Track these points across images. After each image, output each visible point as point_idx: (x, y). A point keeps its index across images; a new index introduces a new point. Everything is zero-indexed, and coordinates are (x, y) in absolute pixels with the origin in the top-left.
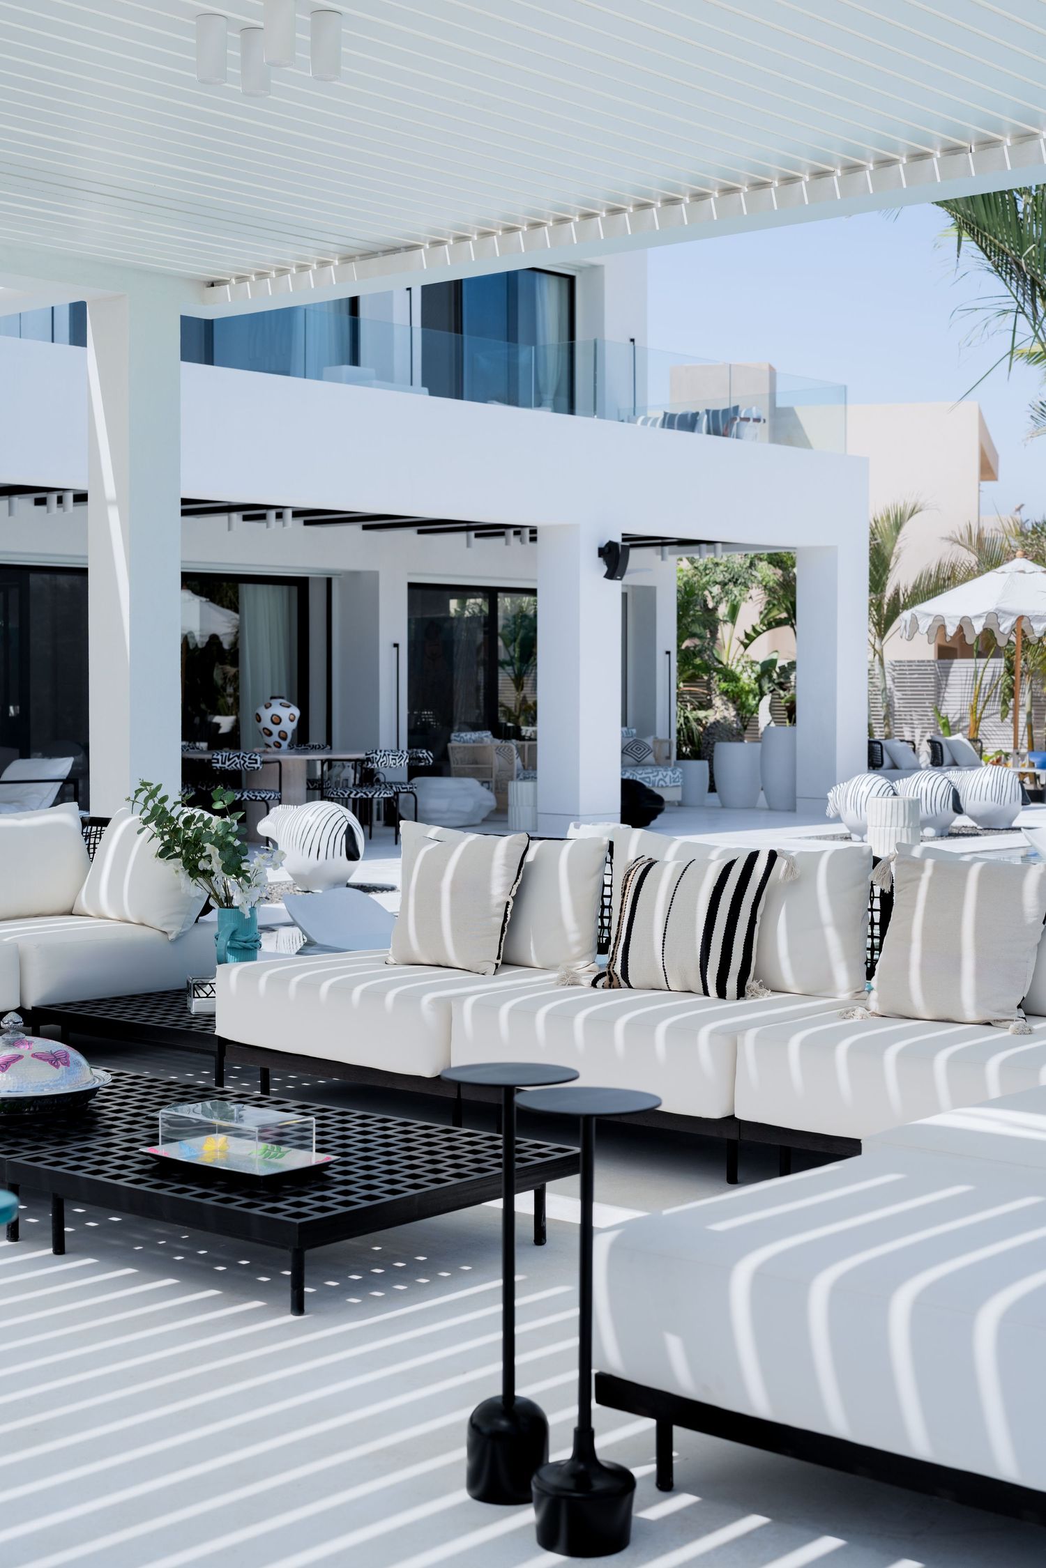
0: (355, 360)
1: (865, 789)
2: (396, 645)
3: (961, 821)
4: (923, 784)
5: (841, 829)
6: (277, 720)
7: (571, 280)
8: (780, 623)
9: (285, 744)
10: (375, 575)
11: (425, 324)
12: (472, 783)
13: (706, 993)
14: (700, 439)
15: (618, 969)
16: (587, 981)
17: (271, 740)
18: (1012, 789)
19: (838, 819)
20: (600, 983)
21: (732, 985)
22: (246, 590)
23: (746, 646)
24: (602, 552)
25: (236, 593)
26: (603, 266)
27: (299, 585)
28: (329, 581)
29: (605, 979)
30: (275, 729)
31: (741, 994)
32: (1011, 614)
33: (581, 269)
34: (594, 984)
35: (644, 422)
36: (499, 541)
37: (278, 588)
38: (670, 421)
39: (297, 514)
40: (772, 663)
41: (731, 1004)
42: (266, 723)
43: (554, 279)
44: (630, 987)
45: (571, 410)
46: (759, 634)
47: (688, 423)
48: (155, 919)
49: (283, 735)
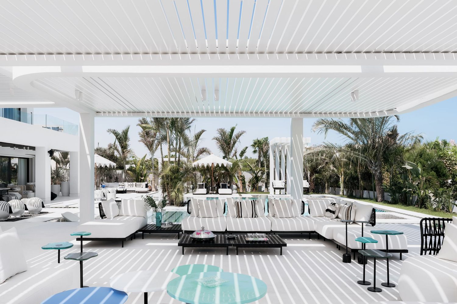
48: (142, 215)
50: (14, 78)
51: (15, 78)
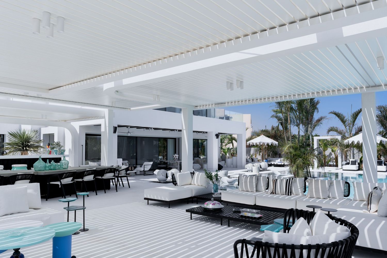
1: (250, 165)
3: (261, 169)
4: (256, 165)
5: (246, 170)
6: (176, 157)
8: (230, 143)
9: (177, 160)
13: (286, 195)
14: (224, 120)
15: (274, 192)
16: (270, 193)
17: (175, 159)
18: (267, 165)
19: (246, 169)
20: (272, 194)
22: (168, 140)
23: (226, 146)
24: (216, 135)
25: (167, 140)
27: (175, 139)
28: (179, 138)
31: (291, 195)
32: (262, 142)
35: (217, 118)
37: (172, 139)
38: (220, 118)
39: (153, 128)
40: (229, 148)
41: (289, 196)
42: (175, 157)
44: (276, 194)
45: (207, 117)
46: (227, 144)
47: (222, 118)
48: (204, 185)
49: (177, 159)
50: (104, 89)
51: (107, 89)
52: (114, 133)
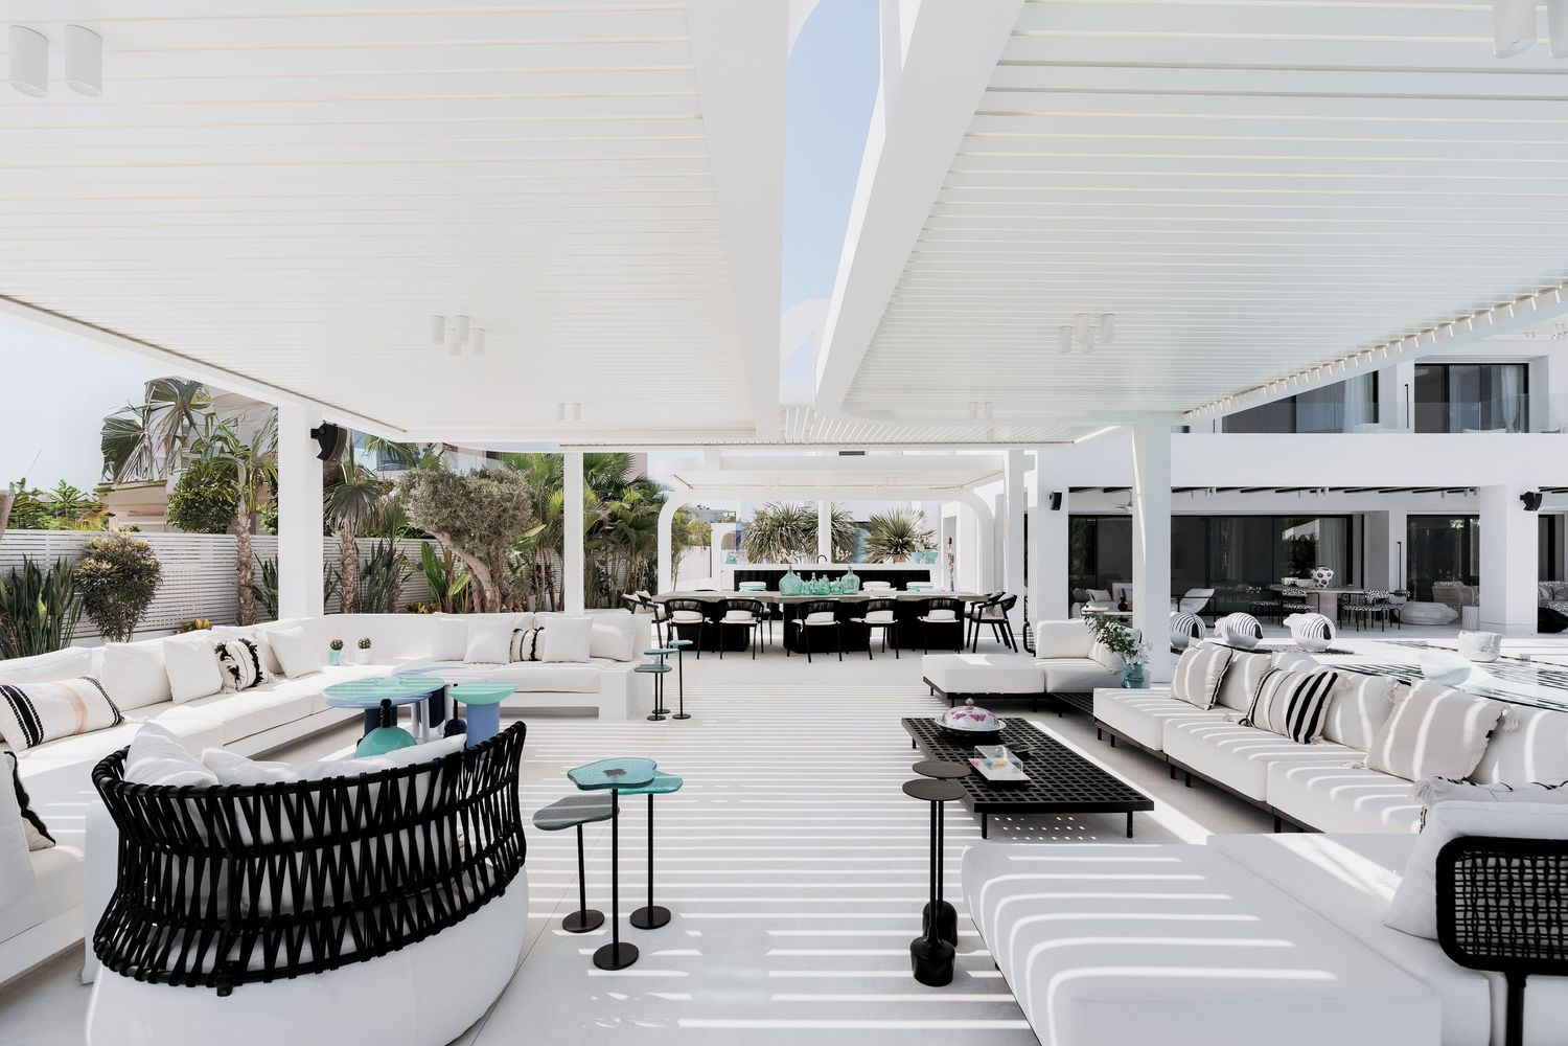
0: (1376, 420)
2: (1400, 543)
6: (1321, 576)
7: (1526, 366)
10: (1387, 513)
11: (1417, 400)
12: (1443, 606)
13: (1288, 740)
15: (1250, 717)
16: (1236, 720)
17: (1318, 584)
21: (1301, 736)
24: (1523, 498)
26: (1547, 356)
27: (1349, 518)
28: (1363, 516)
29: (1244, 722)
30: (1320, 580)
31: (1307, 741)
33: (1533, 359)
34: (1240, 723)
36: (1462, 494)
37: (1337, 519)
39: (1331, 489)
41: (1301, 745)
42: (1315, 577)
43: (1515, 367)
44: (1255, 726)
49: (1324, 582)
52: (1054, 508)
